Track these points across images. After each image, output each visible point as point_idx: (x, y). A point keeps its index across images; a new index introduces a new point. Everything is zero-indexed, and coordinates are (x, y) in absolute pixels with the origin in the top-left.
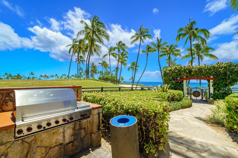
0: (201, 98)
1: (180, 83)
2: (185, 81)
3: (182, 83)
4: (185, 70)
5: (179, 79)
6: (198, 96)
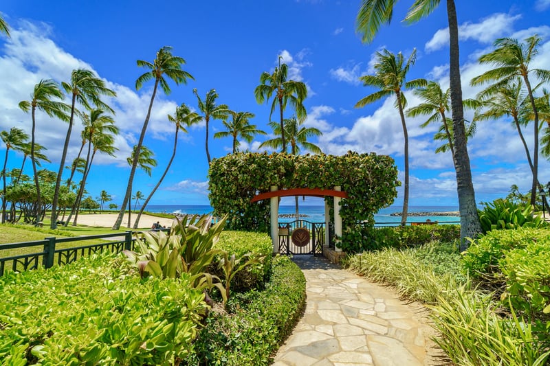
0: (311, 250)
1: (262, 206)
2: (274, 200)
3: (268, 207)
4: (276, 165)
5: (257, 193)
6: (305, 243)
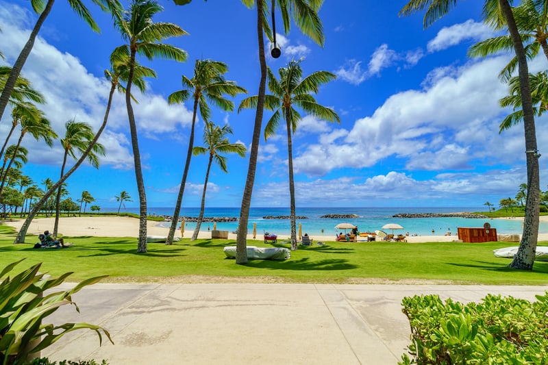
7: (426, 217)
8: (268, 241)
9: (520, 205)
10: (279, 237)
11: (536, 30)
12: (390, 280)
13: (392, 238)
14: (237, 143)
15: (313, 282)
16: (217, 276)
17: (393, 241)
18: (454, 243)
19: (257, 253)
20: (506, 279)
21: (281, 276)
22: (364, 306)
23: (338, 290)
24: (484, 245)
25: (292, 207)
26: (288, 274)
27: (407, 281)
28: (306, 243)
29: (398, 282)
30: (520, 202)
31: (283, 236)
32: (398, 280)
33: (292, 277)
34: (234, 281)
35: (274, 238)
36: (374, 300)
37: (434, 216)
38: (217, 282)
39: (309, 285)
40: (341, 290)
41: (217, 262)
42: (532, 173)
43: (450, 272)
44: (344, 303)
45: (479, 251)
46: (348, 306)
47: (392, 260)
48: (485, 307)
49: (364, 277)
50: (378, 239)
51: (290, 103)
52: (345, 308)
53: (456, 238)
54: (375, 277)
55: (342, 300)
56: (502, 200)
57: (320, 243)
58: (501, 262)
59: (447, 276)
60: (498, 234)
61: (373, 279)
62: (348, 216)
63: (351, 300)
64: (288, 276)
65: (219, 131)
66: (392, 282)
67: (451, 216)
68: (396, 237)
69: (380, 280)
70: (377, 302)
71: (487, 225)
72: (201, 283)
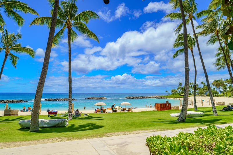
7: (141, 98)
8: (51, 115)
9: (179, 92)
10: (59, 112)
11: (189, 13)
12: (128, 132)
13: (125, 110)
14: (27, 47)
15: (86, 138)
16: (15, 141)
17: (125, 111)
18: (153, 111)
19: (45, 124)
20: (177, 126)
21: (65, 137)
22: (117, 148)
23: (101, 141)
24: (166, 111)
25: (69, 92)
26: (69, 135)
27: (136, 132)
28: (77, 115)
29: (132, 133)
30: (179, 91)
31: (62, 111)
32: (132, 132)
33: (73, 137)
34: (30, 144)
35: (55, 113)
36: (121, 144)
37: (144, 98)
38: (16, 146)
39: (84, 140)
40: (103, 141)
41: (13, 132)
42: (187, 78)
43: (154, 126)
44: (106, 148)
45: (164, 115)
46: (109, 149)
47: (127, 122)
48: (179, 137)
49: (115, 132)
50: (118, 111)
51: (71, 26)
52: (107, 150)
53: (154, 109)
54: (120, 132)
55: (104, 146)
56: (172, 90)
57: (86, 115)
58: (173, 119)
59: (153, 127)
60: (171, 106)
61: (119, 132)
62: (101, 98)
63: (110, 145)
64: (70, 136)
65: (14, 36)
66: (129, 133)
67: (152, 98)
68: (127, 109)
69: (123, 133)
70: (123, 145)
71: (167, 102)
72: (2, 148)
